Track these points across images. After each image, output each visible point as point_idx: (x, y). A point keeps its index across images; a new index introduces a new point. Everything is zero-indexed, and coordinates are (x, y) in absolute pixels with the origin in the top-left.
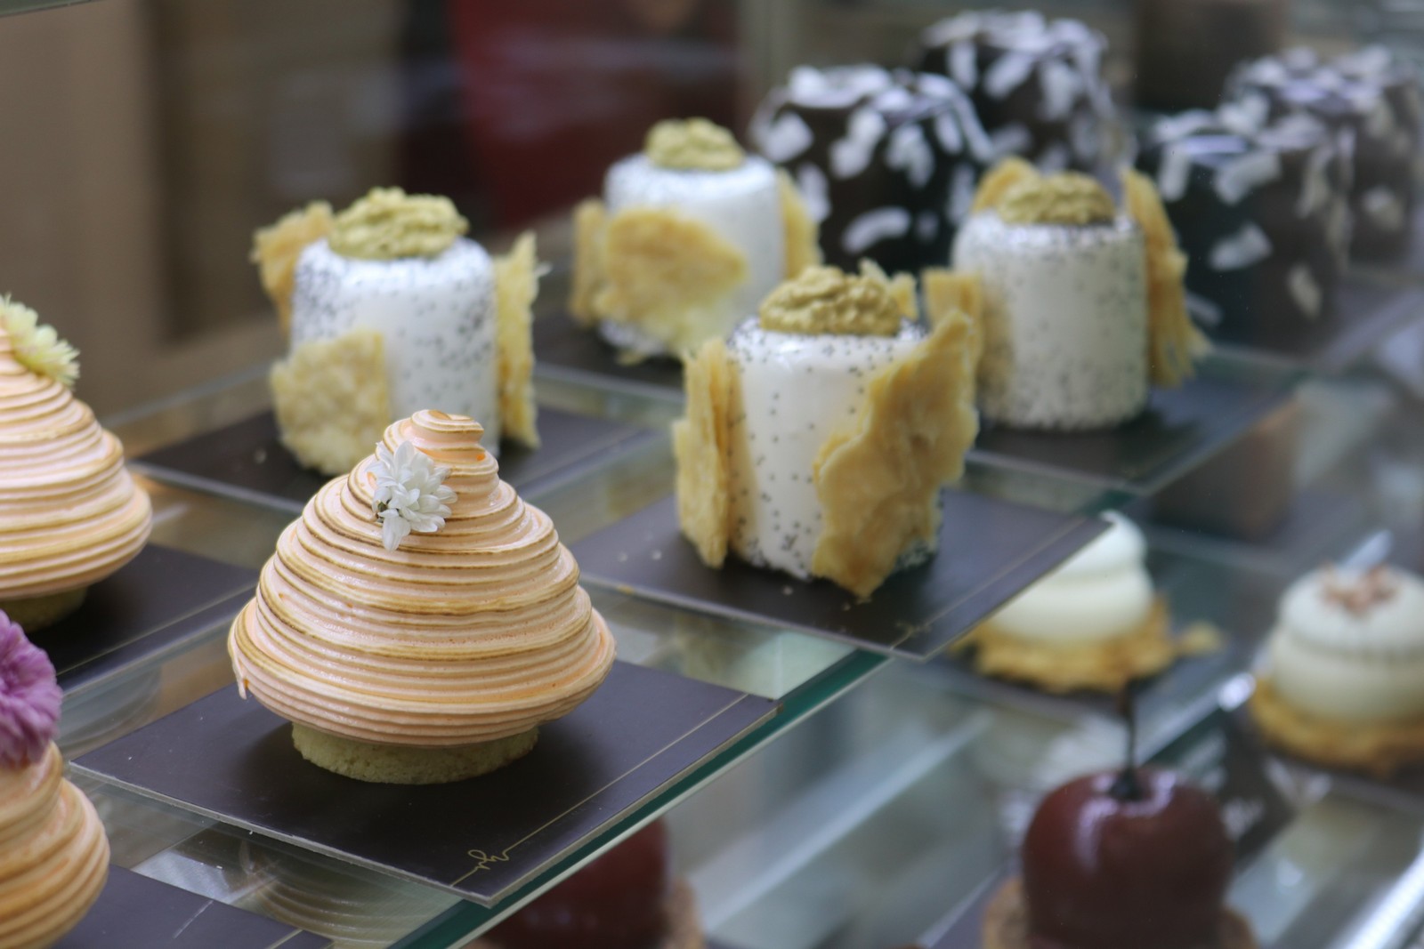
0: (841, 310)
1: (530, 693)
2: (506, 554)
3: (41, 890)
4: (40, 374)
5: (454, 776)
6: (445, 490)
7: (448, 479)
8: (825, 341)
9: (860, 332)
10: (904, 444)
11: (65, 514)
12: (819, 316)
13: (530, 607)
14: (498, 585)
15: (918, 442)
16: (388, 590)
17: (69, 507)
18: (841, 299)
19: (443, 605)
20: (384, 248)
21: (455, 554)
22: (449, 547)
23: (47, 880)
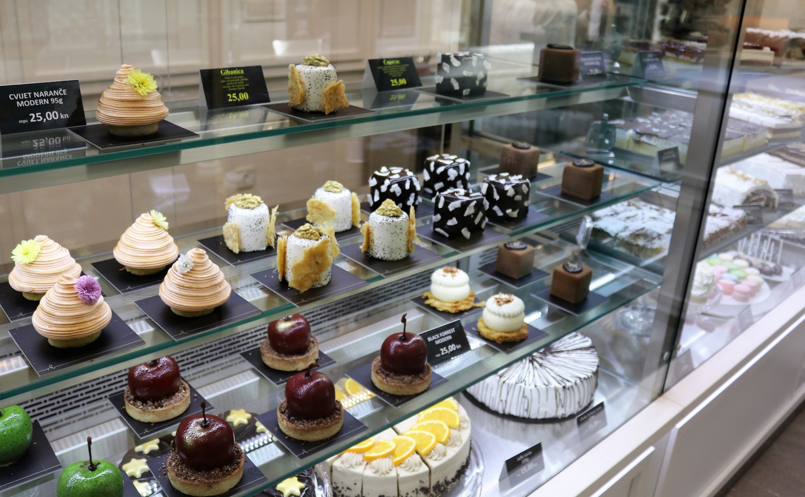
0: (307, 234)
1: (201, 304)
2: (201, 278)
3: (88, 326)
4: (159, 227)
5: (191, 316)
6: (192, 264)
7: (194, 262)
8: (302, 240)
9: (310, 239)
10: (313, 263)
11: (154, 255)
12: (303, 234)
13: (204, 288)
14: (199, 283)
15: (317, 263)
16: (179, 281)
17: (155, 253)
18: (307, 231)
19: (187, 286)
20: (242, 206)
21: (191, 277)
22: (191, 275)
23: (90, 324)
